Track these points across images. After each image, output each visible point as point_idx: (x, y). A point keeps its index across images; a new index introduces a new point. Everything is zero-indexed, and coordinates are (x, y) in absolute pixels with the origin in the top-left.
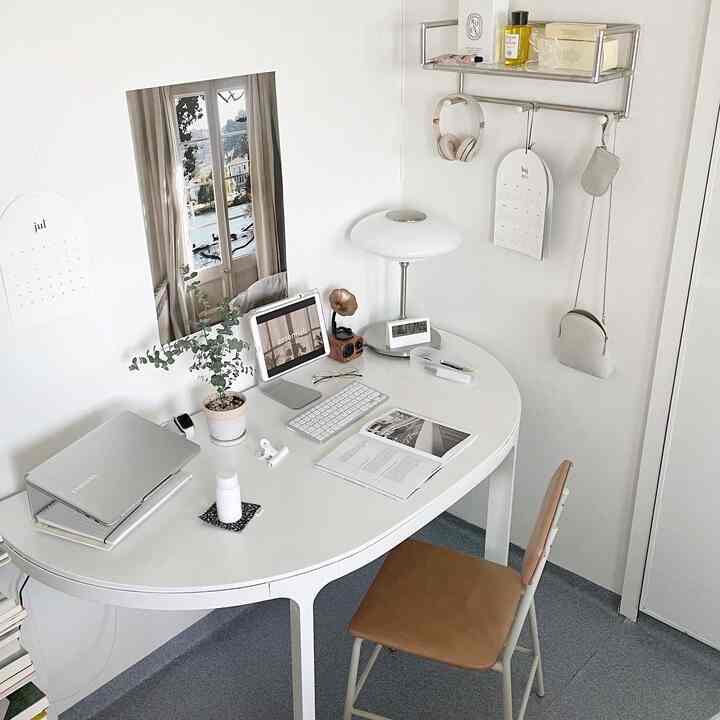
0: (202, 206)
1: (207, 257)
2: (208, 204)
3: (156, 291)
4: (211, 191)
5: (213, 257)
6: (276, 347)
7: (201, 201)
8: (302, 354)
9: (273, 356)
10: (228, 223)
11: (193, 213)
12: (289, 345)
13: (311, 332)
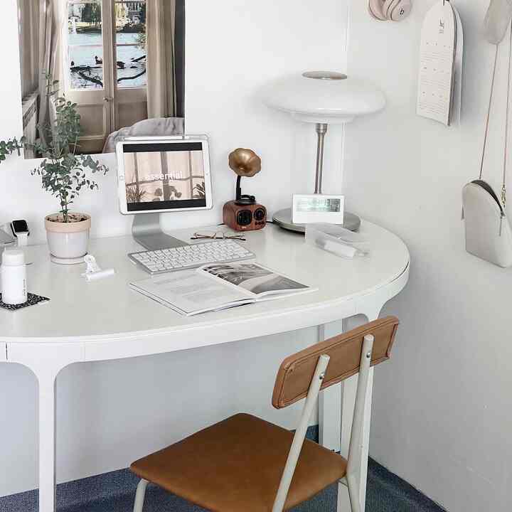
0: (85, 24)
1: (87, 78)
2: (93, 24)
3: (24, 99)
4: (98, 11)
5: (94, 80)
6: (143, 182)
7: (84, 19)
8: (176, 199)
9: (138, 189)
10: (114, 50)
11: (74, 29)
12: (160, 185)
13: (191, 178)
